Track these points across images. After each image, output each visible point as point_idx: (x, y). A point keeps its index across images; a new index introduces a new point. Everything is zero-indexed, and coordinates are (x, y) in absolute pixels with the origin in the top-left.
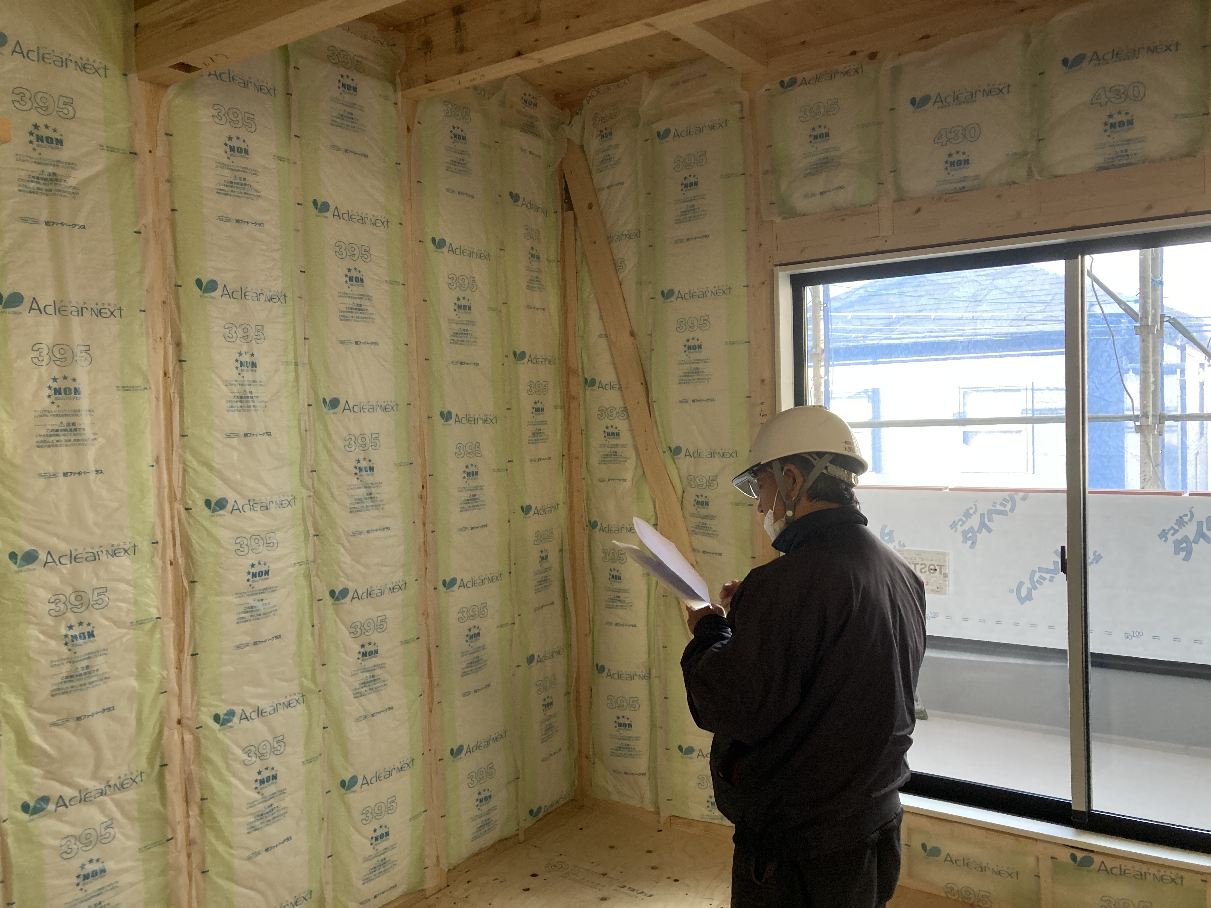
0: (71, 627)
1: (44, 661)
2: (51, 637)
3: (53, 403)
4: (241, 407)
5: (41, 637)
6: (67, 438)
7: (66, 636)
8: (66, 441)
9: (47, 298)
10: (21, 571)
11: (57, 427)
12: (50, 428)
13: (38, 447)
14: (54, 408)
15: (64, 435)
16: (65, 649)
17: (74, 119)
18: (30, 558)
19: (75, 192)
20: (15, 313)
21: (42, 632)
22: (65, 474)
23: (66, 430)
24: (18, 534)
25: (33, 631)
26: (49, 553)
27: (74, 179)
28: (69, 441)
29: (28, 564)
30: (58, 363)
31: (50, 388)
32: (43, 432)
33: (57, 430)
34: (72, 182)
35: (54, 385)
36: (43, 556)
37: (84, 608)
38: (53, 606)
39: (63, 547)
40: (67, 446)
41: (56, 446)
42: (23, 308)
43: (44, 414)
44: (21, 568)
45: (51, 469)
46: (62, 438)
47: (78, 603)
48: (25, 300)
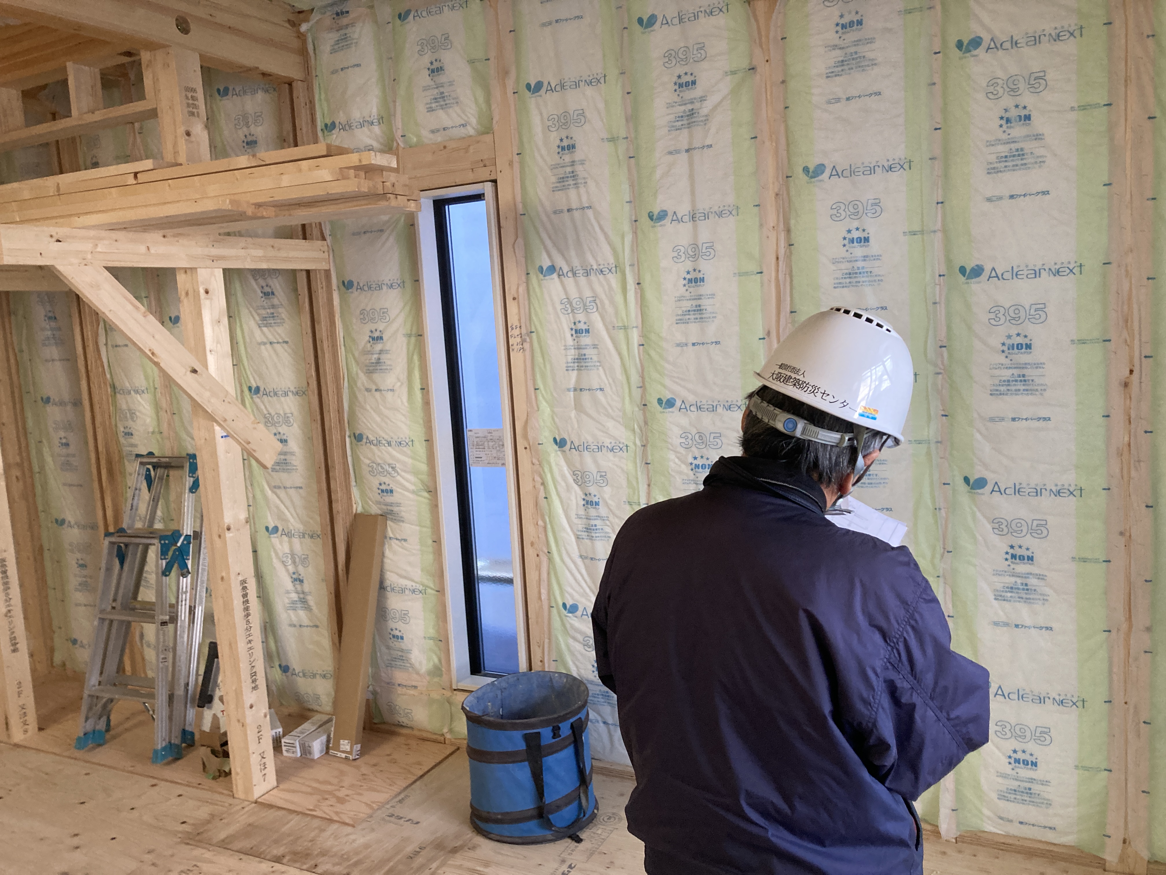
0: (695, 458)
1: (678, 479)
2: (683, 462)
3: (687, 290)
4: (850, 283)
5: (677, 460)
6: (695, 316)
7: (691, 464)
8: (695, 319)
9: (684, 209)
10: (664, 412)
11: (689, 309)
12: (684, 309)
13: (677, 323)
14: (687, 294)
15: (694, 314)
16: (691, 473)
17: (707, 59)
18: (670, 403)
19: (707, 119)
20: (661, 226)
21: (678, 458)
22: (694, 344)
23: (694, 311)
24: (664, 386)
25: (672, 456)
26: (683, 401)
27: (706, 108)
28: (697, 319)
29: (670, 408)
30: (691, 259)
31: (685, 279)
32: (680, 312)
33: (689, 311)
34: (704, 111)
35: (688, 277)
36: (678, 403)
37: (704, 446)
38: (683, 440)
39: (691, 398)
40: (695, 322)
41: (688, 323)
42: (667, 221)
43: (680, 299)
44: (664, 410)
45: (684, 341)
46: (692, 317)
47: (700, 441)
48: (669, 215)
